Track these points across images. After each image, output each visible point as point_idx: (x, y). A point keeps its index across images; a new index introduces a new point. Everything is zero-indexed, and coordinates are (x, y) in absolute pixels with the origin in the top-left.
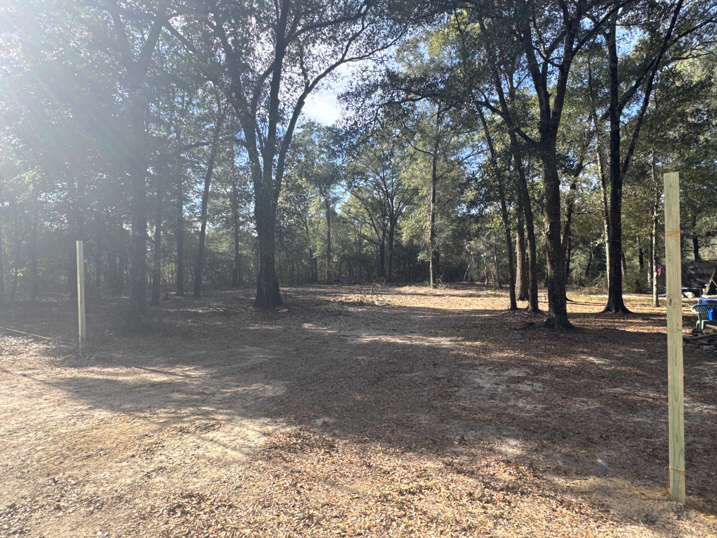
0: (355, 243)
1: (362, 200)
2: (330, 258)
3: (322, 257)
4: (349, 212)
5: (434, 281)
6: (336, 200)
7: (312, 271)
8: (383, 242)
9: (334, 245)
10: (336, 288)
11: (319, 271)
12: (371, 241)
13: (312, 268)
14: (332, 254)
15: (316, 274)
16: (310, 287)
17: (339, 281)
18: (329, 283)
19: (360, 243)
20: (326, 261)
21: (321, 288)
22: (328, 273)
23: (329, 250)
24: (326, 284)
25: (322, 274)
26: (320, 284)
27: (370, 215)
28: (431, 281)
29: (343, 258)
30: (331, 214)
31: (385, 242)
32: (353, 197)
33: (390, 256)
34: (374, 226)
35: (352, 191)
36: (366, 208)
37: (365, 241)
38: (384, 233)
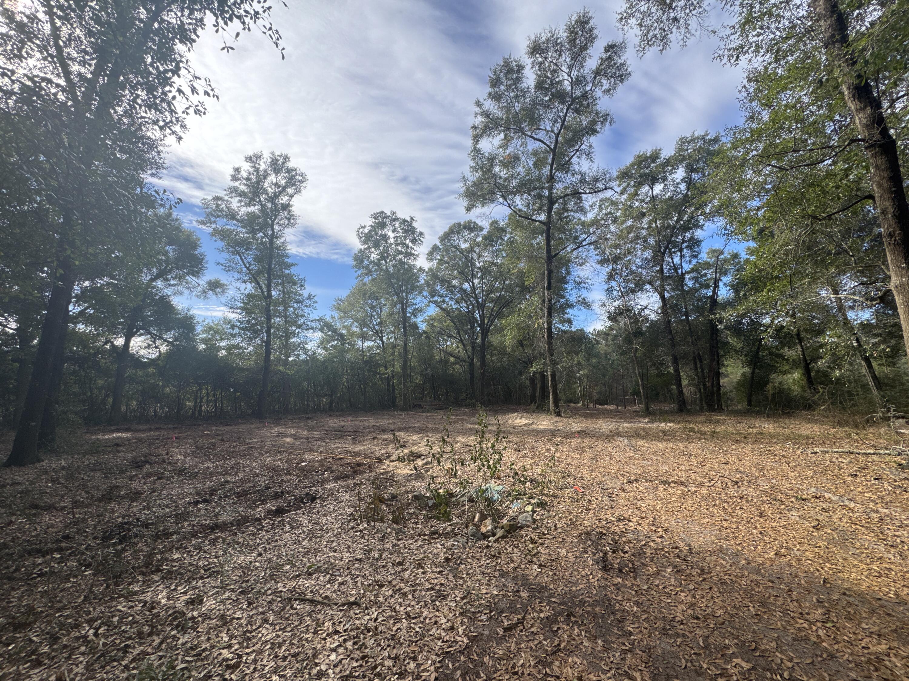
0: (441, 362)
1: (447, 312)
4: (433, 326)
5: (556, 405)
6: (417, 312)
7: (389, 394)
8: (472, 360)
12: (459, 359)
13: (389, 391)
15: (394, 398)
19: (446, 361)
22: (405, 395)
23: (405, 366)
25: (400, 401)
27: (457, 328)
28: (552, 406)
29: (427, 378)
31: (475, 360)
32: (438, 309)
33: (483, 374)
34: (461, 341)
35: (436, 302)
36: (453, 322)
37: (452, 359)
38: (473, 348)
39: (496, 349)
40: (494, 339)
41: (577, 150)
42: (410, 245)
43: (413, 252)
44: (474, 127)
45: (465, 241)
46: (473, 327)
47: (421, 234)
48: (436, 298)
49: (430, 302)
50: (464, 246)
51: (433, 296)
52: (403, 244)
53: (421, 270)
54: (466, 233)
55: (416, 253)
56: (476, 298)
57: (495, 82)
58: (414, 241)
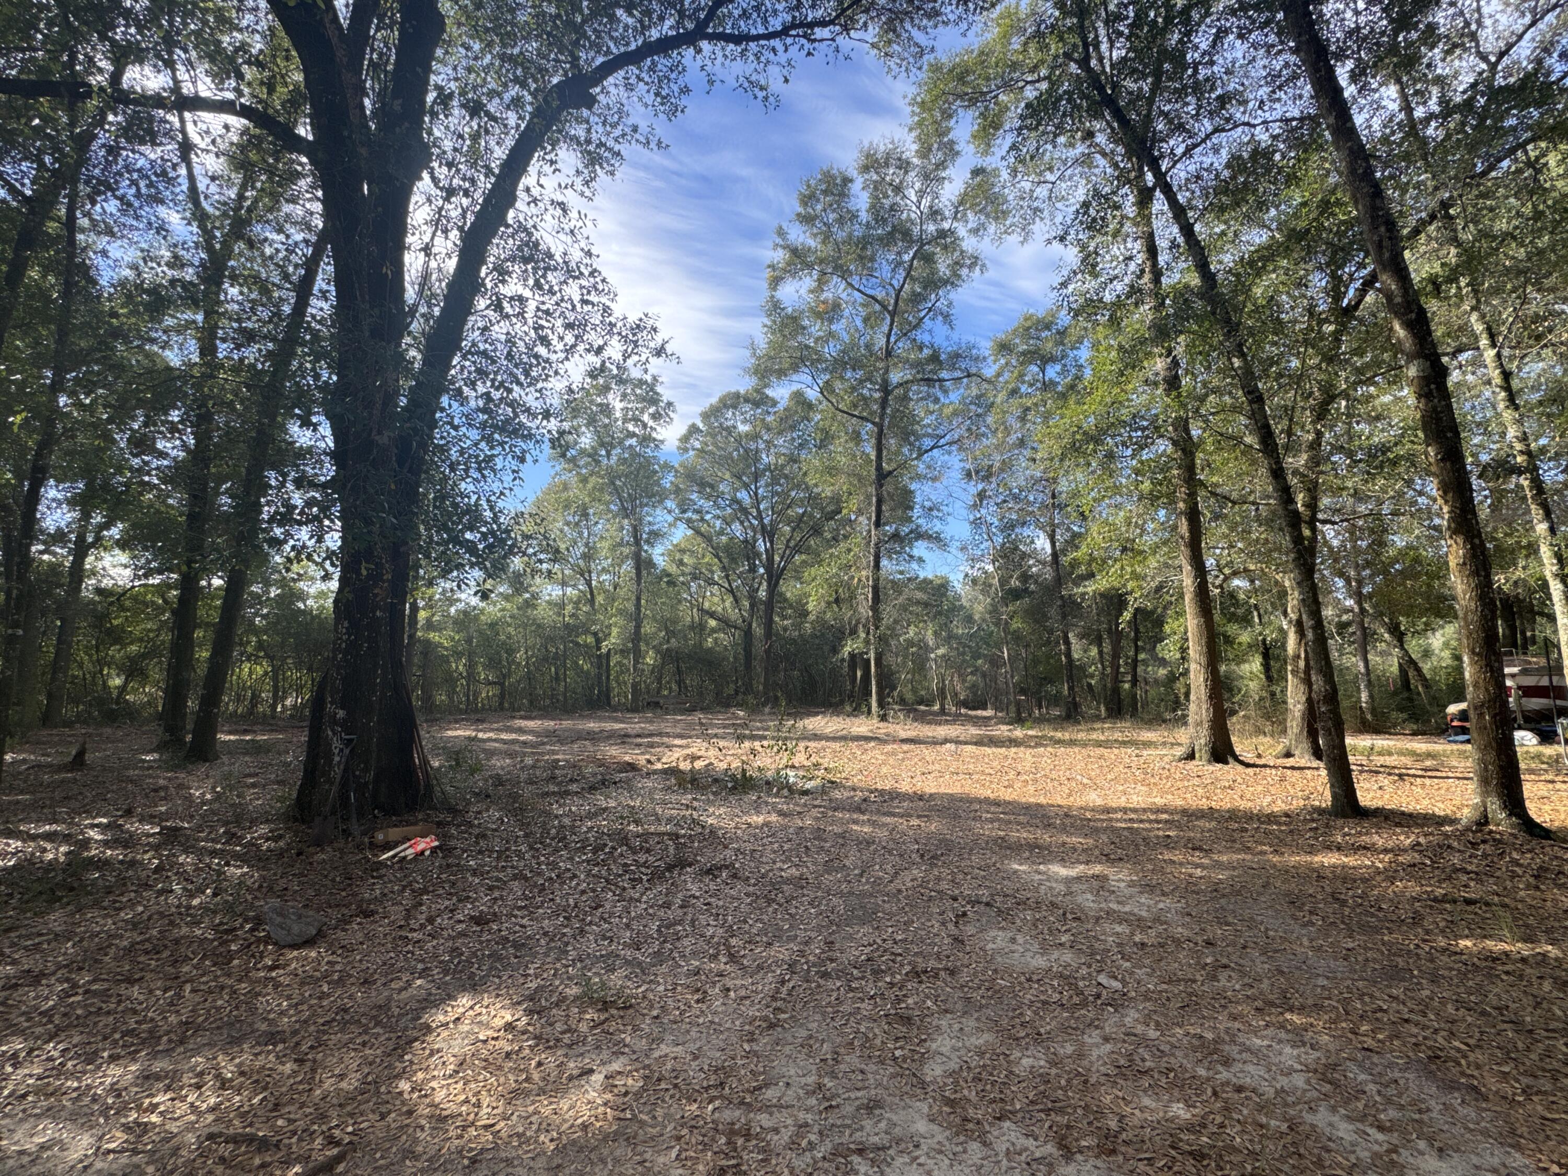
0: (692, 627)
1: (708, 538)
2: (638, 655)
3: (622, 651)
4: (681, 563)
5: (881, 704)
6: (656, 535)
7: (600, 683)
8: (750, 625)
9: (648, 628)
10: (651, 722)
11: (614, 684)
12: (725, 622)
13: (599, 676)
14: (643, 647)
15: (609, 690)
16: (590, 717)
17: (657, 704)
18: (634, 709)
19: (702, 626)
20: (629, 662)
21: (616, 720)
22: (635, 686)
23: (637, 637)
24: (628, 711)
25: (621, 692)
26: (615, 711)
27: (724, 569)
28: (874, 704)
29: (668, 656)
30: (642, 564)
31: (754, 625)
32: (690, 532)
33: (767, 652)
34: (731, 591)
35: (689, 521)
36: (717, 556)
37: (713, 623)
38: (752, 606)
39: (791, 606)
40: (790, 589)
41: (930, 310)
42: (651, 423)
43: (654, 435)
44: (772, 267)
45: (745, 421)
46: (753, 569)
47: (670, 404)
48: (689, 514)
49: (677, 519)
50: (743, 428)
51: (684, 511)
52: (636, 420)
53: (667, 467)
54: (747, 407)
55: (659, 437)
56: (760, 517)
57: (808, 199)
58: (656, 417)
